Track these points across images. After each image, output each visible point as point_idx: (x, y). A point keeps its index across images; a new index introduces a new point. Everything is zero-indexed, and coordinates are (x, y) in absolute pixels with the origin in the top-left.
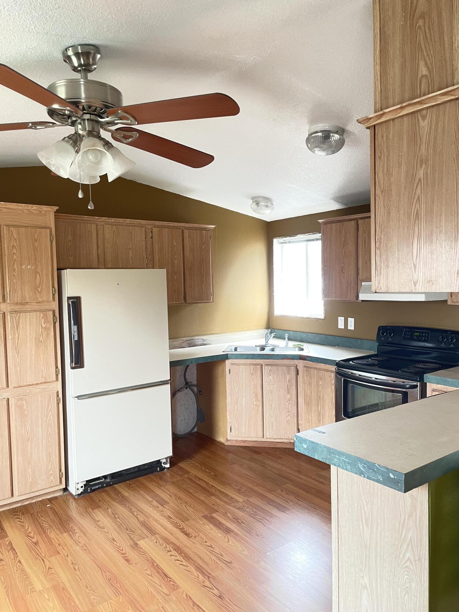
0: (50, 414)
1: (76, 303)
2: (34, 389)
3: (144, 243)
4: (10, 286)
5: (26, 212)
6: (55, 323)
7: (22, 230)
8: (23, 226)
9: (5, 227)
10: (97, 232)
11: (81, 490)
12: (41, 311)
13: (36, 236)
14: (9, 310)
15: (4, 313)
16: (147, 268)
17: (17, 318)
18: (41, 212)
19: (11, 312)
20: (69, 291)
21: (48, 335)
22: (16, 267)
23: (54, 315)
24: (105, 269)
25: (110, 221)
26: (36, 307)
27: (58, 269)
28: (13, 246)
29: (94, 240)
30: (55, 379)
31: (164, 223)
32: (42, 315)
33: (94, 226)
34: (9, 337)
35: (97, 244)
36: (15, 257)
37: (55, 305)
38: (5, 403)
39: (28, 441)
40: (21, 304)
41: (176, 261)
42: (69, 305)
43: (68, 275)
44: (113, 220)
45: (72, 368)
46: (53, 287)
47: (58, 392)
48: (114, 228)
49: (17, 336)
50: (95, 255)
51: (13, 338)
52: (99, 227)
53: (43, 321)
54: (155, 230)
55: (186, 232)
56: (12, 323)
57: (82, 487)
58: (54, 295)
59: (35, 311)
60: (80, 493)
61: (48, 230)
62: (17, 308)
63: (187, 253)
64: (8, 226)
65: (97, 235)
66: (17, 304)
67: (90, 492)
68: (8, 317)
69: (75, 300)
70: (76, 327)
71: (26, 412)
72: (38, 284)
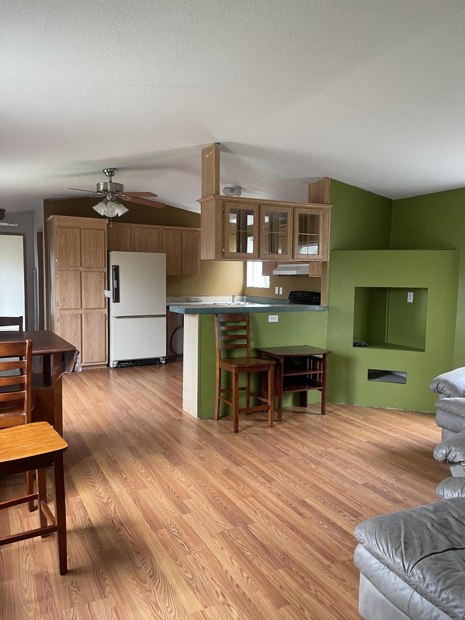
0: (101, 324)
1: (116, 269)
2: (95, 311)
3: (157, 238)
4: (84, 258)
5: (93, 222)
6: (105, 279)
7: (91, 231)
8: (91, 229)
9: (83, 229)
10: (131, 232)
11: (115, 366)
12: (98, 272)
13: (97, 234)
14: (83, 270)
15: (81, 272)
16: (159, 252)
17: (87, 274)
18: (100, 222)
19: (84, 272)
20: (112, 263)
21: (101, 284)
22: (87, 249)
23: (105, 275)
24: (135, 252)
25: (138, 226)
26: (96, 270)
27: (108, 252)
28: (86, 239)
29: (129, 237)
30: (104, 307)
31: (170, 227)
32: (99, 274)
33: (129, 229)
34: (83, 284)
35: (131, 238)
36: (87, 244)
37: (106, 270)
38: (80, 316)
39: (90, 336)
40: (90, 268)
41: (177, 249)
42: (113, 269)
43: (112, 253)
44: (140, 225)
45: (114, 302)
46: (105, 260)
47: (105, 314)
48: (140, 230)
49: (86, 283)
50: (129, 245)
51: (85, 285)
52: (132, 229)
53: (99, 277)
54: (164, 231)
55: (184, 233)
56: (84, 276)
57: (116, 364)
58: (105, 264)
59: (96, 272)
60: (115, 367)
61: (103, 231)
62: (87, 270)
63: (184, 244)
64: (84, 229)
65: (131, 233)
66: (87, 268)
67: (120, 368)
68: (83, 274)
69: (116, 267)
70: (116, 281)
71: (90, 322)
72: (97, 258)
